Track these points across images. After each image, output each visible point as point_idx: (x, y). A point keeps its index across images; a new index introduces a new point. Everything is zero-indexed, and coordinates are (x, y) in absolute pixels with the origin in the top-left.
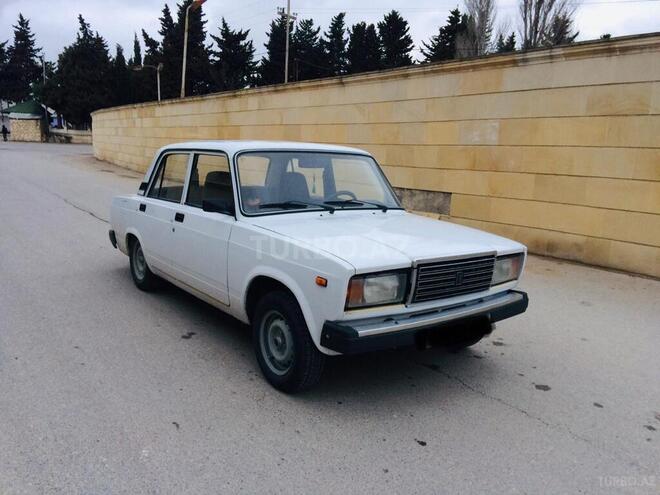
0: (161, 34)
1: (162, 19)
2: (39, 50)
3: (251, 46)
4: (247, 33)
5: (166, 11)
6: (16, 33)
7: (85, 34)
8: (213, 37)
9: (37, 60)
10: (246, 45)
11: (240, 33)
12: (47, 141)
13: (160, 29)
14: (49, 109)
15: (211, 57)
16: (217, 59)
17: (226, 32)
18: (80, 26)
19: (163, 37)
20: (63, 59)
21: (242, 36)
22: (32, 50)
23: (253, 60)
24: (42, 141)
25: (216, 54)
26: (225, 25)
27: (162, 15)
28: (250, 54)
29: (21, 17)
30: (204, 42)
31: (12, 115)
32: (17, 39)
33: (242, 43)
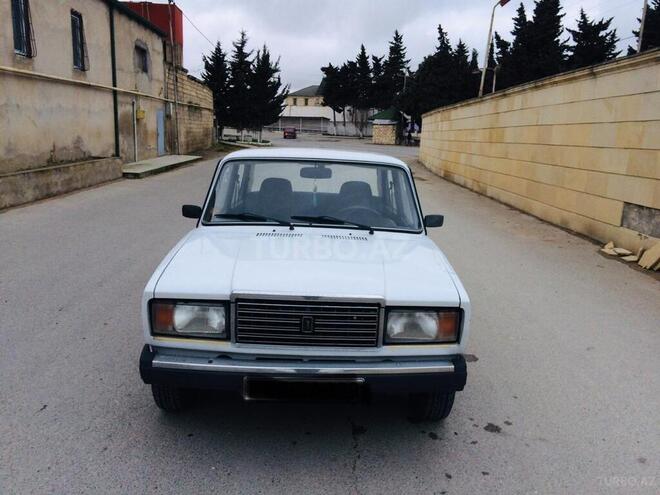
0: (513, 34)
1: (516, 19)
2: (408, 62)
3: (613, 36)
4: (608, 23)
5: (521, 11)
6: (391, 48)
7: (442, 43)
8: (569, 31)
9: (404, 70)
10: (607, 35)
11: (601, 23)
12: (400, 144)
13: (512, 29)
14: (405, 115)
15: (565, 53)
16: (570, 53)
17: (584, 24)
18: (439, 36)
19: (514, 37)
20: (422, 67)
21: (603, 26)
22: (403, 63)
23: (616, 51)
24: (396, 144)
25: (569, 48)
26: (583, 16)
27: (516, 15)
28: (612, 45)
29: (397, 34)
30: (559, 37)
31: (376, 121)
32: (391, 53)
33: (602, 33)
